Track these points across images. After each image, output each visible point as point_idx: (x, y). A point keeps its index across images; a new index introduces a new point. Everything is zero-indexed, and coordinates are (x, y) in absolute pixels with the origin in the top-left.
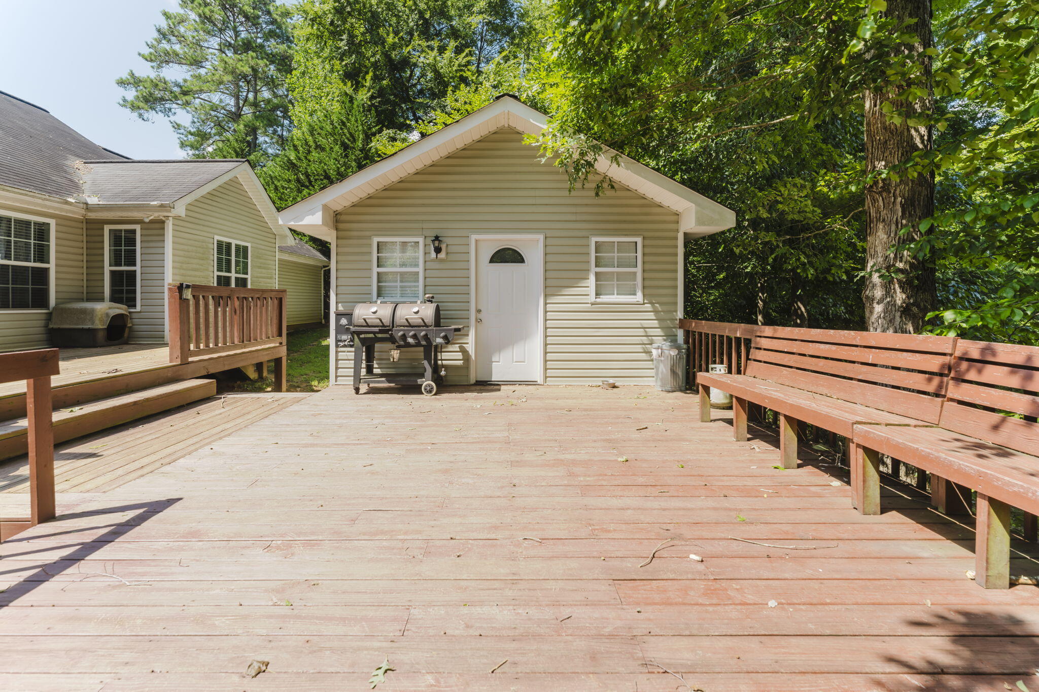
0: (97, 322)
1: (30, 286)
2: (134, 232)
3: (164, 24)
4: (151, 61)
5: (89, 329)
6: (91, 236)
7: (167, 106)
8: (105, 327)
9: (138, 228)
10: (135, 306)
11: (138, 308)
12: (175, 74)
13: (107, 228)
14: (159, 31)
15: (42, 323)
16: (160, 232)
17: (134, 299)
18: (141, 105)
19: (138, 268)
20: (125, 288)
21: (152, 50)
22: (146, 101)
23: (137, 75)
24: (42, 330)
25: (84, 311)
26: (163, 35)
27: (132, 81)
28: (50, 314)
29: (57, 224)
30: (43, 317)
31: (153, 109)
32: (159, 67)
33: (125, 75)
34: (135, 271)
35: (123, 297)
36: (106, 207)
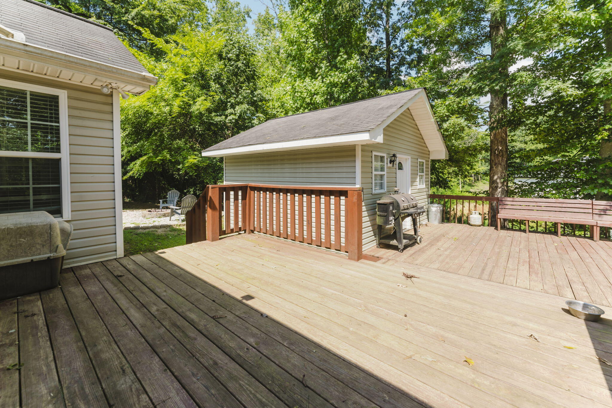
11: (67, 215)
19: (64, 156)
34: (59, 161)
35: (29, 200)
36: (41, 54)
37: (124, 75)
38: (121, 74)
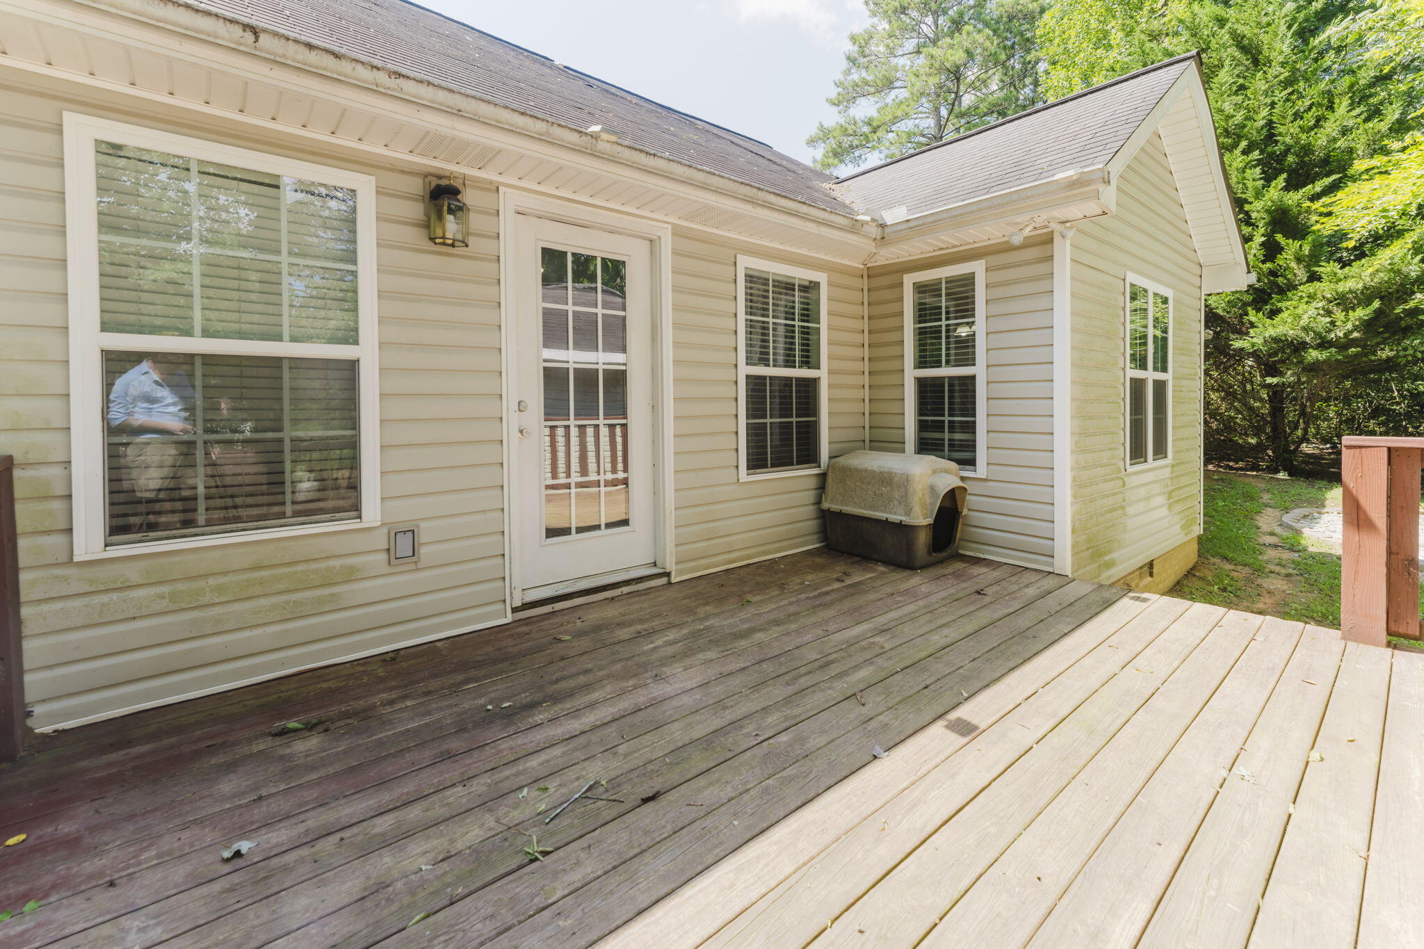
0: (917, 510)
1: (794, 419)
2: (969, 280)
3: (852, 49)
4: (838, 105)
5: (900, 526)
6: (878, 303)
7: (857, 154)
8: (930, 521)
9: (978, 268)
10: (971, 462)
11: (981, 470)
12: (865, 109)
13: (909, 280)
14: (848, 58)
15: (810, 496)
16: (1042, 268)
17: (972, 446)
18: (831, 160)
19: (979, 370)
20: (946, 418)
21: (840, 90)
22: (836, 155)
23: (826, 126)
24: (810, 511)
25: (886, 479)
26: (851, 60)
27: (821, 136)
28: (823, 476)
29: (830, 284)
30: (813, 483)
31: (842, 161)
32: (847, 107)
33: (813, 131)
34: (973, 378)
35: (944, 440)
36: (924, 224)
37: (1033, 196)
38: (1028, 198)
